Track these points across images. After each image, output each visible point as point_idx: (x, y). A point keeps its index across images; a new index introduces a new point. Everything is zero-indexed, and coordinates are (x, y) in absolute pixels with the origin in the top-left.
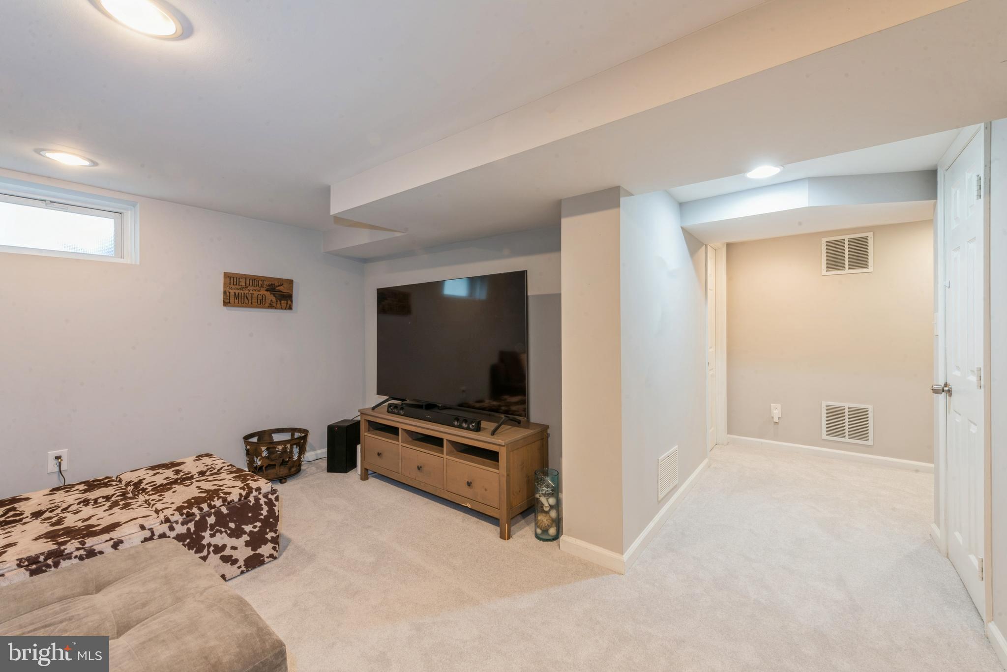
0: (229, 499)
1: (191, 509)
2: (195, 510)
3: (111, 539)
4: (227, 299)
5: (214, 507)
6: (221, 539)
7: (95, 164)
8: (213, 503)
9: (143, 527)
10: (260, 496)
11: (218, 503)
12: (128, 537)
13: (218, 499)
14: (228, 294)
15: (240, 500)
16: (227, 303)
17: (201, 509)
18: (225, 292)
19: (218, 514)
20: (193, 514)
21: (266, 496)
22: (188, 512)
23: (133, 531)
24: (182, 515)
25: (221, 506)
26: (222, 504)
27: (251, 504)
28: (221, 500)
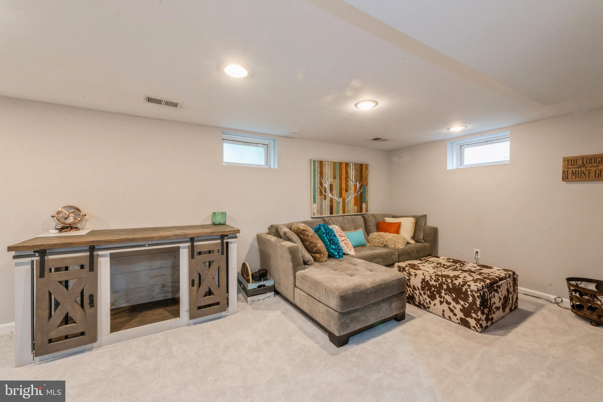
0: (454, 282)
1: (439, 277)
2: (440, 278)
3: (415, 272)
4: (566, 176)
5: (447, 281)
6: (448, 298)
7: (466, 127)
8: (447, 280)
9: (423, 274)
10: (469, 290)
11: (449, 281)
12: (419, 275)
13: (450, 279)
14: (566, 173)
15: (459, 285)
16: (565, 179)
17: (442, 279)
18: (564, 172)
19: (448, 285)
20: (439, 280)
21: (472, 291)
22: (438, 277)
23: (420, 274)
24: (435, 277)
25: (450, 283)
26: (451, 282)
27: (463, 291)
28: (451, 280)
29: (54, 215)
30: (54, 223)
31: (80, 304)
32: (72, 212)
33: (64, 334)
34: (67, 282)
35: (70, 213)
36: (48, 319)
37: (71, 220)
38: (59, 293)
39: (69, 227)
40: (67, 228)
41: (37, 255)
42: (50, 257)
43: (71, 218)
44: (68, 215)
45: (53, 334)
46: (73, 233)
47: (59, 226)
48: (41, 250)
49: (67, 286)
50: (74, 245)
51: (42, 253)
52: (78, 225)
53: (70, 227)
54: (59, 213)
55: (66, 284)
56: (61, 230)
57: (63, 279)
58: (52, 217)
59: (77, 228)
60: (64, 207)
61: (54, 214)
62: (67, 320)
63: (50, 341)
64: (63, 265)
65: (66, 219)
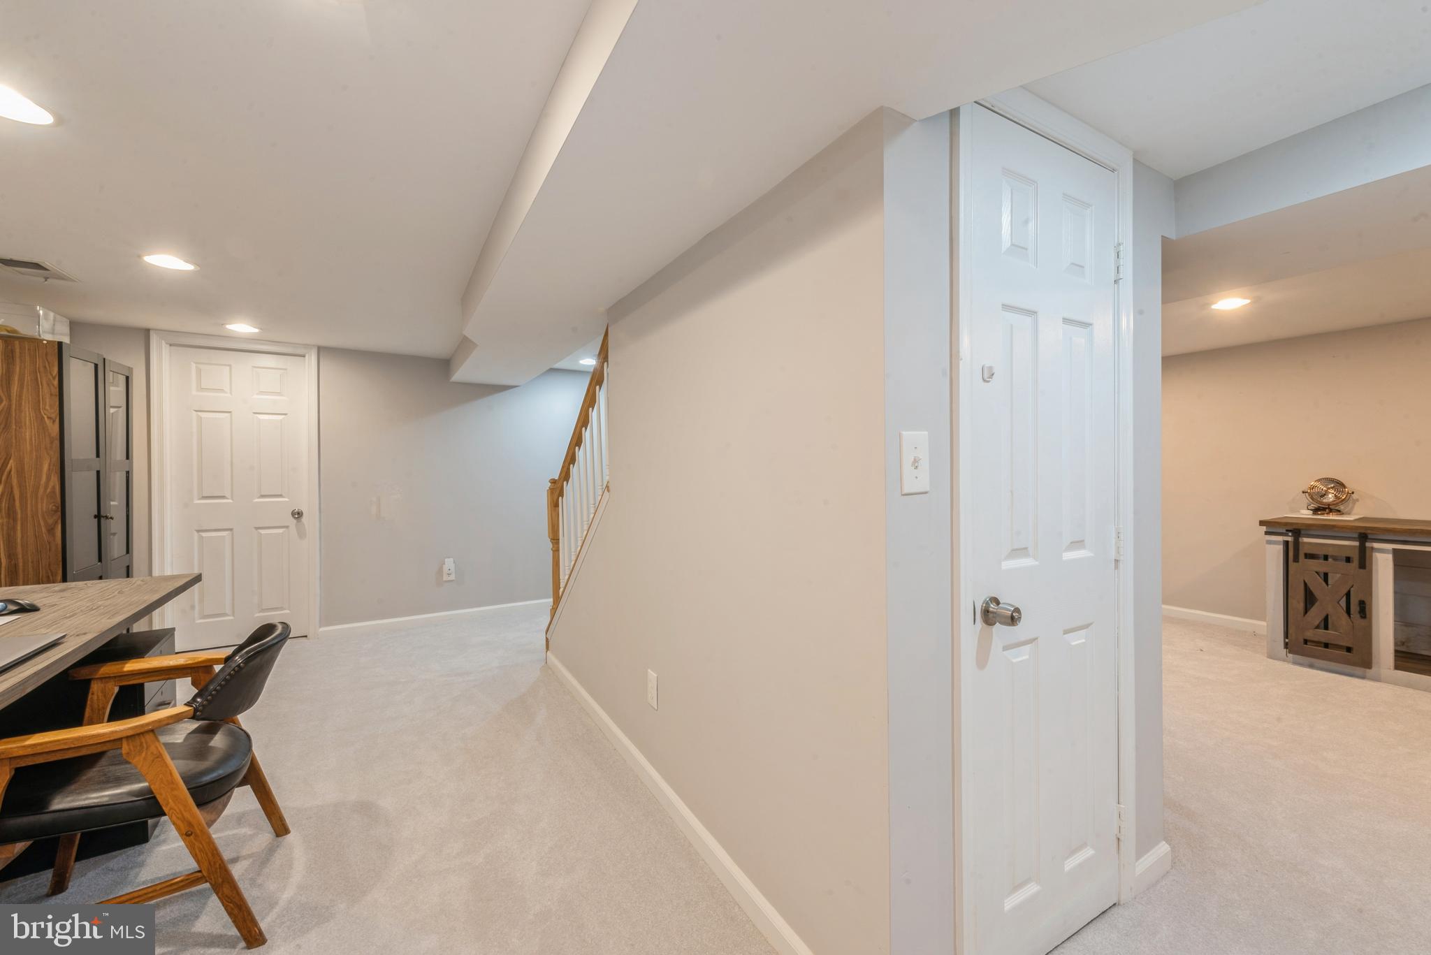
29: (1306, 491)
30: (1305, 500)
31: (1345, 609)
32: (1332, 488)
33: (1323, 640)
34: (1326, 575)
35: (1329, 489)
36: (1302, 614)
37: (1330, 497)
38: (1317, 586)
39: (1326, 508)
40: (1324, 509)
41: (1290, 534)
42: (1306, 540)
43: (1330, 496)
44: (1326, 491)
45: (1310, 634)
46: (1332, 517)
47: (1313, 506)
48: (1295, 529)
49: (1326, 580)
50: (1336, 529)
51: (1296, 533)
52: (1342, 508)
53: (1329, 508)
54: (1313, 488)
55: (1326, 577)
56: (1316, 511)
57: (1322, 569)
58: (1303, 492)
59: (1339, 511)
60: (1319, 480)
61: (1305, 488)
62: (1325, 624)
63: (1306, 642)
64: (1322, 552)
65: (1323, 496)
